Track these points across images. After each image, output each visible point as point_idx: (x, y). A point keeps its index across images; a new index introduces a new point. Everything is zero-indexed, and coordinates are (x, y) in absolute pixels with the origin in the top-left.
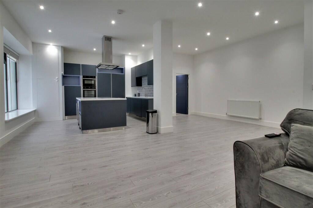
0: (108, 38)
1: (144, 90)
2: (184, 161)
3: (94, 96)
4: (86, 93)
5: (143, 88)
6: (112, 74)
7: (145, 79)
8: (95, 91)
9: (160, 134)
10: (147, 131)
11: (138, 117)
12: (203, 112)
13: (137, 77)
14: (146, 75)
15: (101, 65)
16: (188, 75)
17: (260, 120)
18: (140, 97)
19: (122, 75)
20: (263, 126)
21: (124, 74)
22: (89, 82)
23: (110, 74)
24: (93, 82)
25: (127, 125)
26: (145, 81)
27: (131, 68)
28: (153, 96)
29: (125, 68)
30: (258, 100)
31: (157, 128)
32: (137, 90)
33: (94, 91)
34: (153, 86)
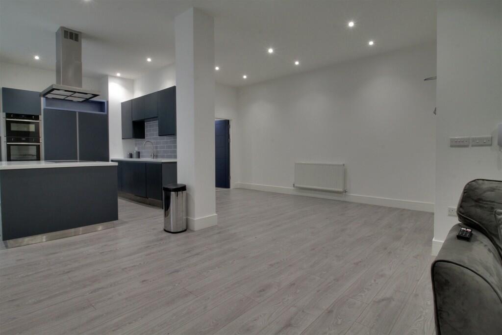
0: (71, 34)
1: (148, 145)
2: (264, 290)
3: (35, 157)
4: (14, 151)
5: (148, 143)
6: (79, 113)
7: (151, 124)
8: (38, 147)
9: (193, 231)
10: (165, 227)
11: (138, 198)
12: (255, 184)
13: (134, 120)
14: (154, 118)
15: (53, 90)
16: (229, 121)
17: (344, 193)
18: (142, 159)
19: (102, 115)
20: (348, 202)
21: (105, 113)
22: (23, 128)
23: (75, 112)
24: (32, 128)
25: (119, 218)
26: (152, 129)
27: (122, 104)
28: (176, 157)
29: (108, 102)
30: (341, 163)
31: (187, 220)
32: (135, 146)
33: (35, 147)
34: (176, 138)
